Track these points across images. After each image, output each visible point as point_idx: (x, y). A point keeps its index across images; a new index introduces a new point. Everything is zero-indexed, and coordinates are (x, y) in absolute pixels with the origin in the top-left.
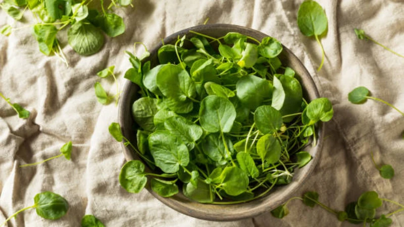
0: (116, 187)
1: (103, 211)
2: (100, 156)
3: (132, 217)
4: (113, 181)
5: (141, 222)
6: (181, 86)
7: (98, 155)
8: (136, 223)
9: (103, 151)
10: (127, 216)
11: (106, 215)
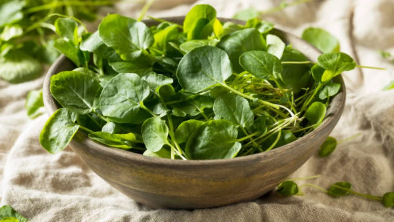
0: (46, 178)
1: (25, 200)
2: (26, 151)
3: (68, 206)
4: (42, 172)
5: (82, 211)
6: (134, 41)
7: (23, 150)
8: (74, 214)
9: (30, 147)
10: (60, 205)
11: (29, 206)
